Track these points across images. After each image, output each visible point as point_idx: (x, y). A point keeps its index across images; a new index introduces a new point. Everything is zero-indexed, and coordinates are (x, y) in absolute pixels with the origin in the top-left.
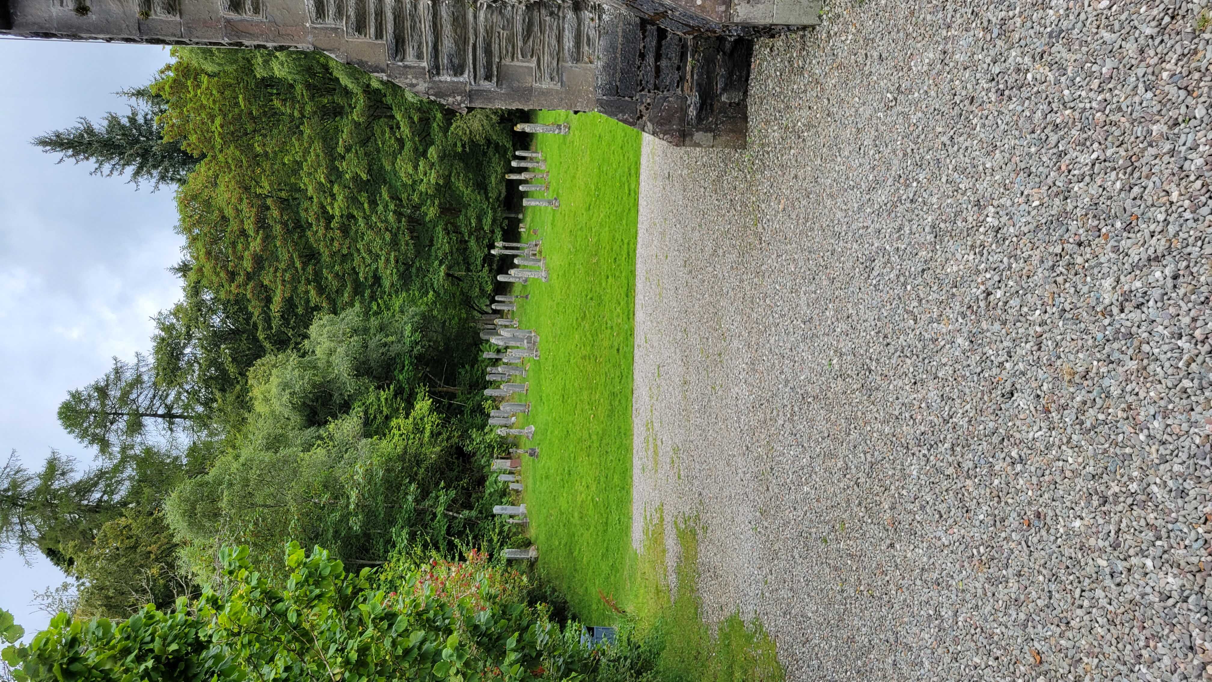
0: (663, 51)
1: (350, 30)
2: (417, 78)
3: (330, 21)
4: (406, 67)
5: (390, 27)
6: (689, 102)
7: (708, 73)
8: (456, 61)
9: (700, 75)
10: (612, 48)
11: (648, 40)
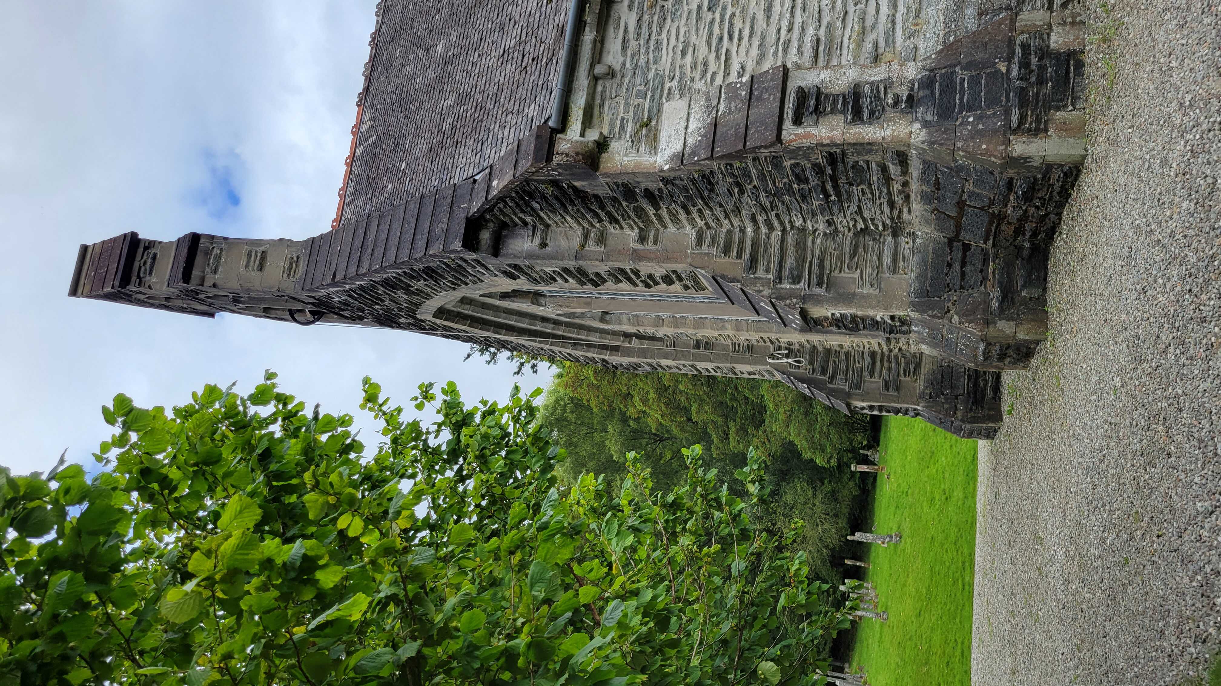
0: (968, 259)
1: (718, 254)
2: (763, 286)
3: (705, 249)
4: (756, 278)
5: (748, 251)
6: (991, 296)
7: (1008, 274)
8: (795, 273)
9: (1001, 275)
10: (924, 262)
11: (954, 253)
